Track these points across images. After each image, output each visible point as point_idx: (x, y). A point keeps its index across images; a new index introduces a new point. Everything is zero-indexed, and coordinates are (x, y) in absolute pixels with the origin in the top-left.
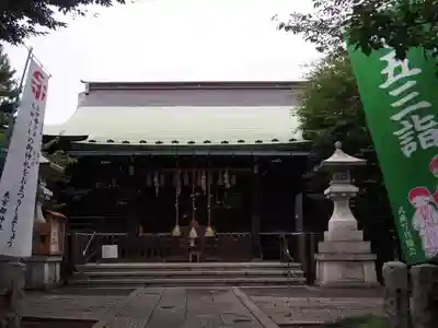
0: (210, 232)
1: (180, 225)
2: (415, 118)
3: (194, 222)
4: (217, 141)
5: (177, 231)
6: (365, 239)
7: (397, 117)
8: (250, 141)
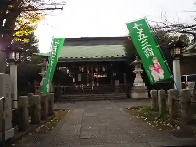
0: (98, 85)
1: (89, 83)
2: (148, 48)
3: (93, 82)
4: (99, 57)
5: (88, 85)
6: (145, 85)
7: (143, 48)
8: (110, 56)
